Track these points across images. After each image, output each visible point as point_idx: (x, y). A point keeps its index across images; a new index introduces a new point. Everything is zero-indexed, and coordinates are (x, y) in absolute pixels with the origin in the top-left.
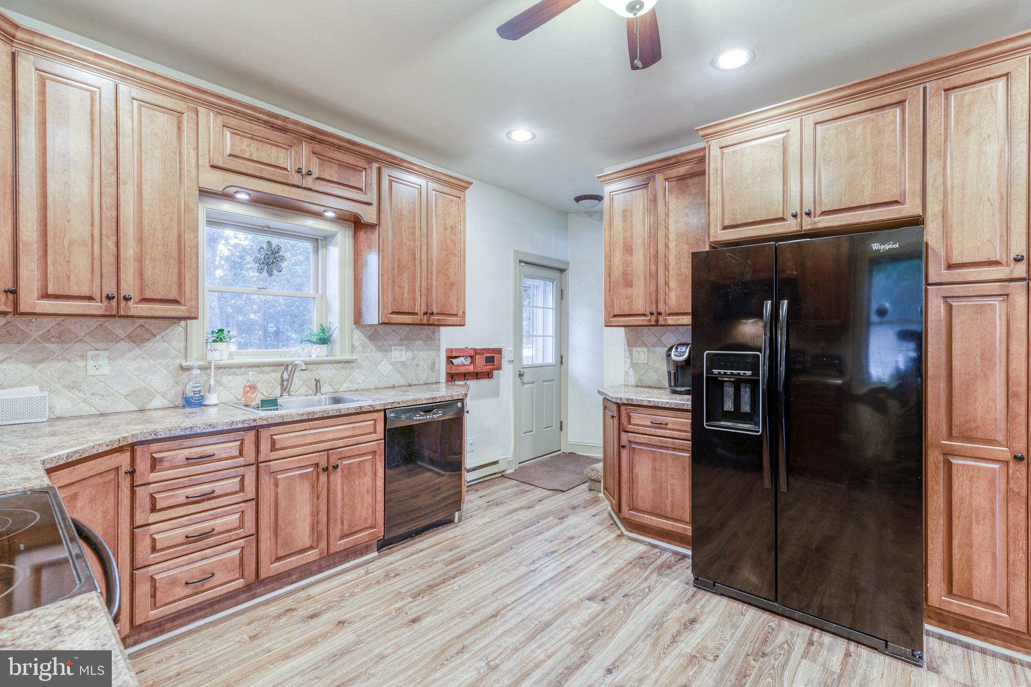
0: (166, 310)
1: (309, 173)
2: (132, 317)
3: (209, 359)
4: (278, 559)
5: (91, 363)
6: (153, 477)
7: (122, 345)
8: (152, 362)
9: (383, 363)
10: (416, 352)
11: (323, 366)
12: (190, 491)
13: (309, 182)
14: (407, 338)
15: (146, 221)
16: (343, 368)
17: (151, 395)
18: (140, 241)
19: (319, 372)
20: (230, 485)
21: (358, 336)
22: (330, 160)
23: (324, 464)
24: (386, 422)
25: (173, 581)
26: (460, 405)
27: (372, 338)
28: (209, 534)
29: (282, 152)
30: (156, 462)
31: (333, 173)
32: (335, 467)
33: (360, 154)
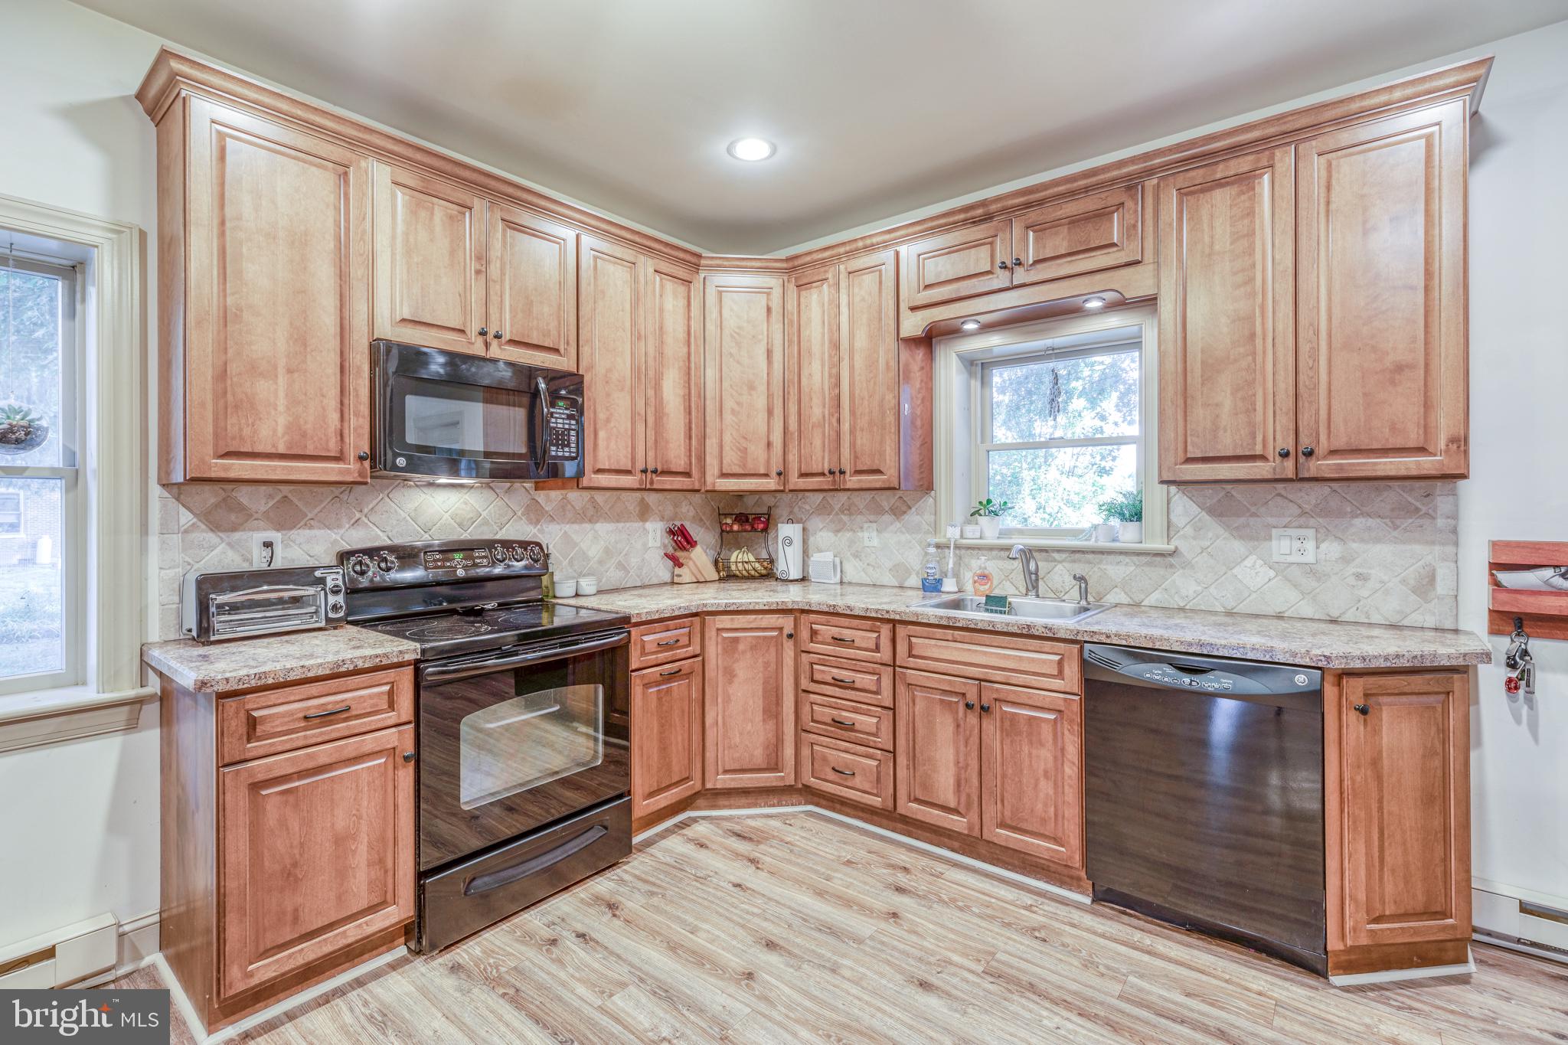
0: (870, 482)
1: (1019, 263)
2: (848, 490)
3: (949, 535)
4: (917, 800)
5: (866, 534)
6: (813, 646)
7: (887, 518)
8: (909, 537)
9: (1248, 562)
10: (1354, 545)
11: (1111, 558)
12: (835, 673)
13: (1020, 276)
14: (1323, 511)
15: (857, 392)
16: (1148, 564)
17: (908, 572)
18: (853, 413)
19: (1103, 566)
20: (865, 680)
21: (1184, 507)
22: (1055, 224)
23: (972, 697)
24: (1084, 664)
25: (825, 759)
26: (1301, 679)
27: (1217, 512)
28: (851, 728)
29: (984, 251)
30: (814, 633)
31: (1059, 242)
32: (984, 709)
33: (1113, 181)
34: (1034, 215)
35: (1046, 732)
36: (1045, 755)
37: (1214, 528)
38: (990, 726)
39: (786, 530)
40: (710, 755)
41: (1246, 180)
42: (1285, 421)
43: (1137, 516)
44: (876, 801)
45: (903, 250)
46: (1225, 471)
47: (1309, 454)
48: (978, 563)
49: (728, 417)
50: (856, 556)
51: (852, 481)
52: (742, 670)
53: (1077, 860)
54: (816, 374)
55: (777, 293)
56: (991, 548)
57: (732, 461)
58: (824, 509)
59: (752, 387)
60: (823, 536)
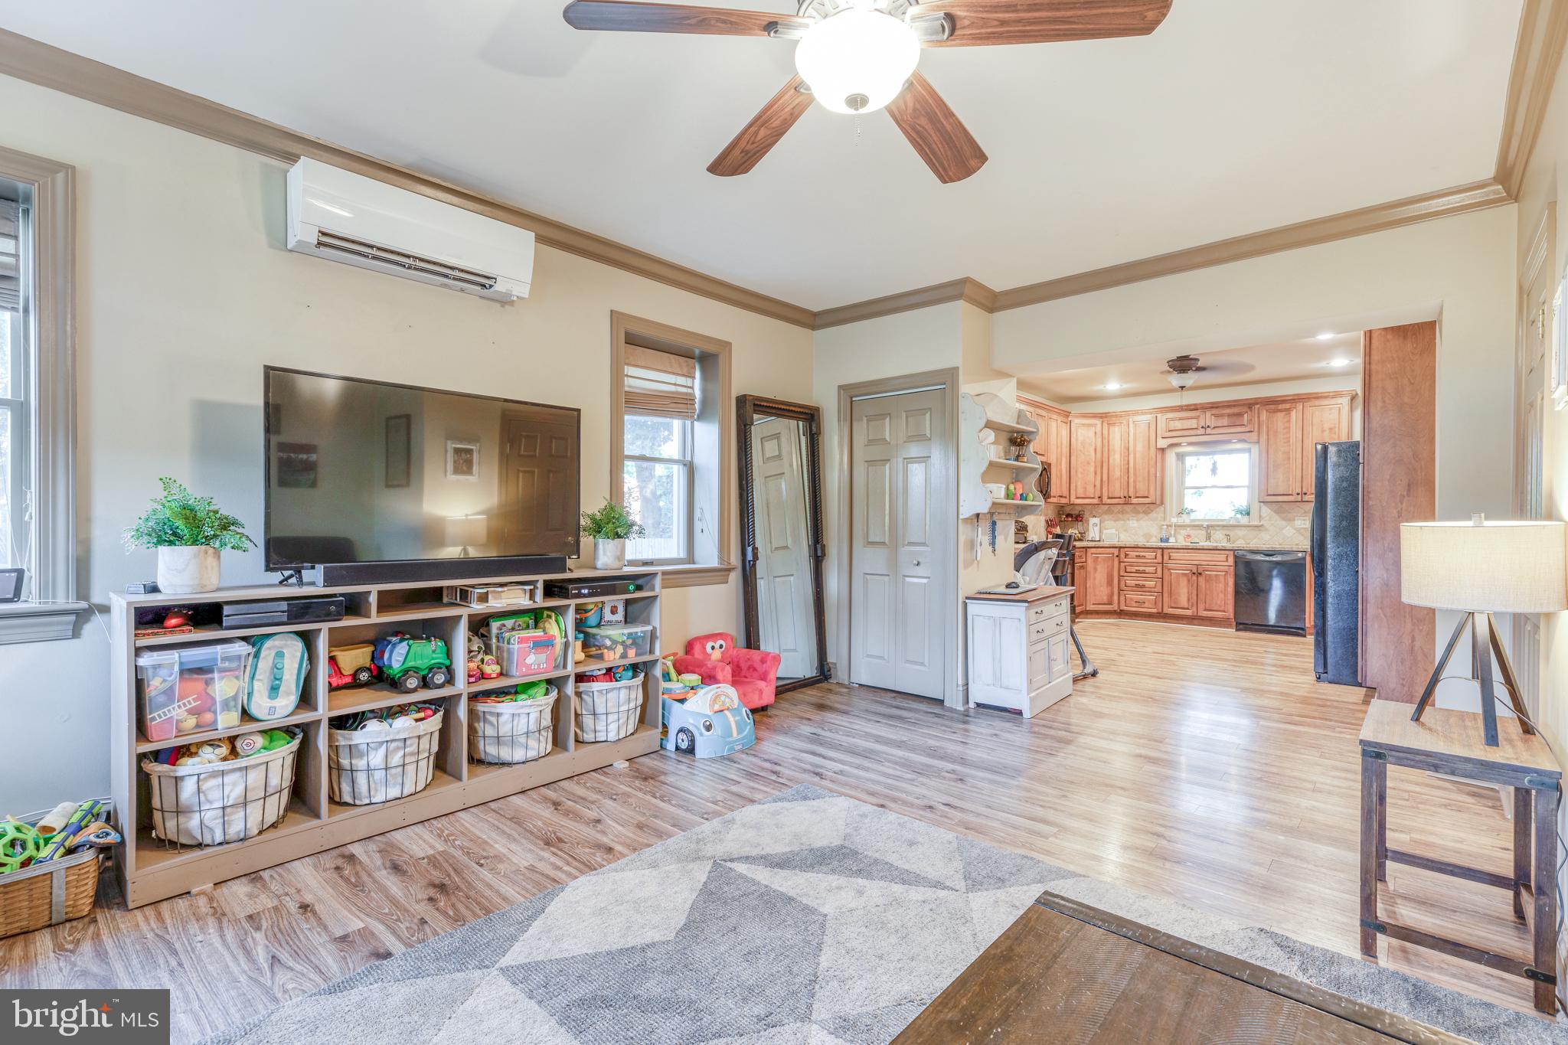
0: (1140, 501)
1: (1207, 427)
2: (1133, 504)
3: (1170, 521)
4: (1171, 608)
5: (1131, 522)
6: (1126, 560)
7: (1141, 515)
8: (1152, 522)
9: (1288, 529)
11: (1239, 527)
12: (1137, 568)
13: (1209, 431)
15: (1137, 467)
16: (1253, 530)
17: (1151, 536)
18: (1135, 474)
20: (1151, 569)
21: (1266, 511)
22: (1222, 415)
23: (1195, 571)
24: (1236, 557)
25: (1131, 599)
26: (1300, 555)
27: (1277, 512)
28: (1144, 586)
29: (1195, 421)
30: (1126, 555)
31: (1225, 421)
32: (1200, 574)
33: (1243, 405)
34: (1214, 411)
35: (1222, 579)
36: (1221, 586)
37: (1276, 517)
38: (1202, 580)
39: (1093, 521)
40: (1088, 597)
41: (1288, 411)
42: (1299, 485)
43: (1248, 514)
44: (1155, 611)
45: (1159, 416)
46: (1280, 498)
47: (1305, 494)
48: (1183, 532)
49: (1080, 475)
50: (1126, 530)
51: (1135, 501)
52: (1099, 568)
53: (1232, 616)
54: (1117, 459)
55: (1099, 426)
56: (1189, 526)
57: (1080, 493)
58: (1109, 512)
59: (1088, 463)
60: (1109, 523)
